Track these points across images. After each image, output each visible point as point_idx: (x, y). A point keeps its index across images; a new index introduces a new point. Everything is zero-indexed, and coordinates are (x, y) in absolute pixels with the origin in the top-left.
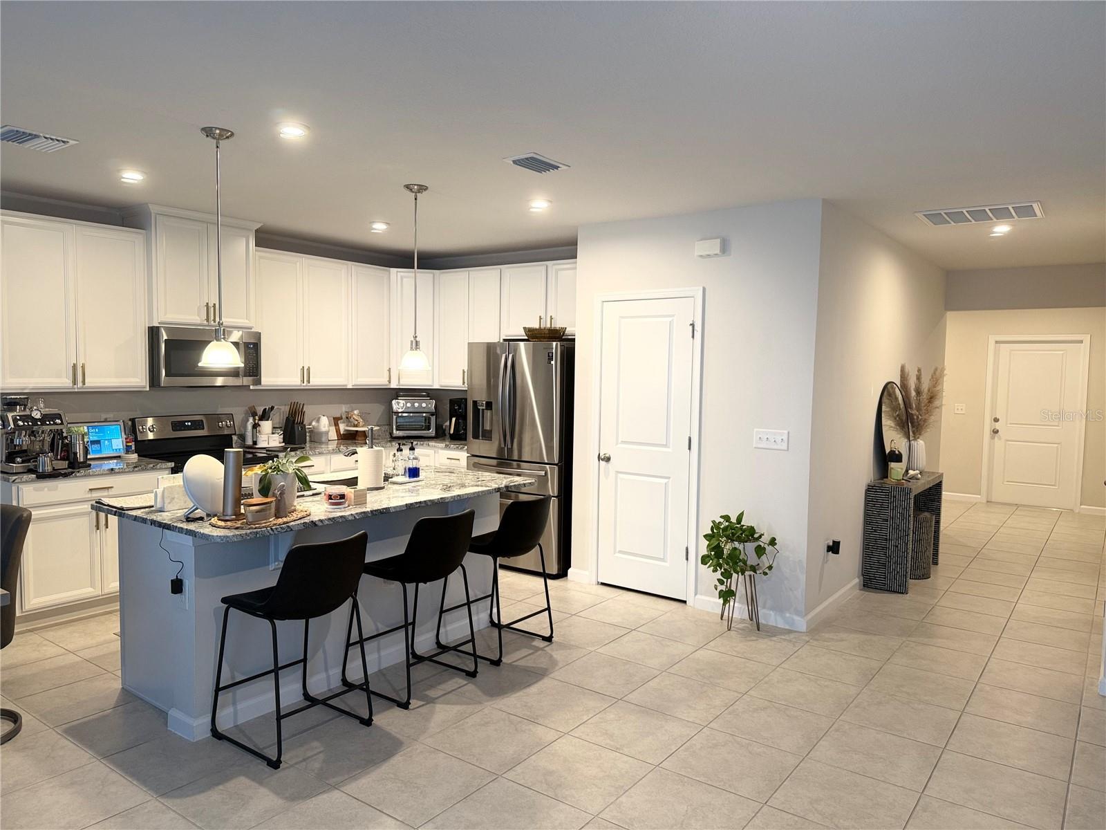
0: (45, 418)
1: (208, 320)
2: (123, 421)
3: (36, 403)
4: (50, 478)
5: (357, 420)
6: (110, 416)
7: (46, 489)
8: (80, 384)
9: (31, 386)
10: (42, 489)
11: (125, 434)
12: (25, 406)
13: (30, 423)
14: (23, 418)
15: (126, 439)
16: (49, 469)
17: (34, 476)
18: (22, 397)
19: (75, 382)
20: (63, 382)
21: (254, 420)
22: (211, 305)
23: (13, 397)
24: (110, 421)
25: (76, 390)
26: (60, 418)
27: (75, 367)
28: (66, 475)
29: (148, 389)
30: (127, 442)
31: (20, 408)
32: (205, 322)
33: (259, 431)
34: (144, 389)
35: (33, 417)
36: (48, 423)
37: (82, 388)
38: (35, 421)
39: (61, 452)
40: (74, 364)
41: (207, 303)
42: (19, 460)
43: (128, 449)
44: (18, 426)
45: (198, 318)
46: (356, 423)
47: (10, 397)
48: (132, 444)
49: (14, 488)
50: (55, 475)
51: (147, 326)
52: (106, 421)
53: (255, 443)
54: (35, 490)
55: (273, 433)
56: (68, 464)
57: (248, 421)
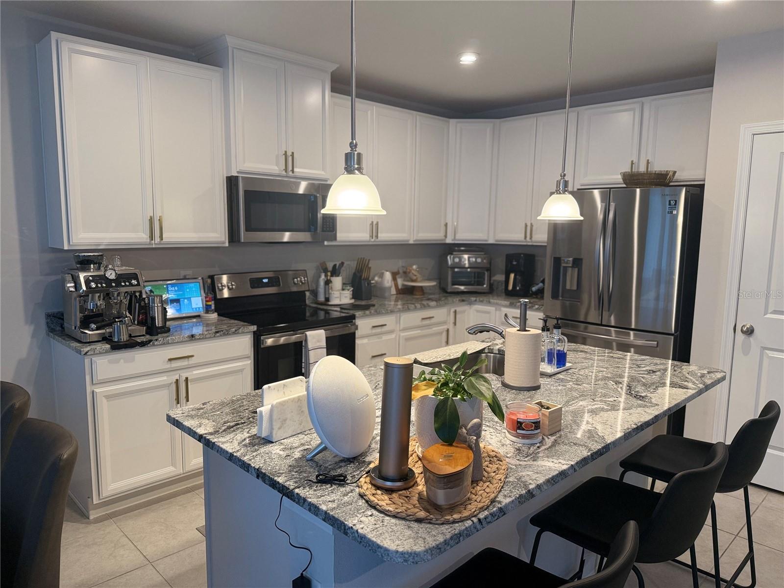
0: (122, 278)
1: (286, 170)
2: (202, 279)
3: (111, 261)
4: (125, 348)
5: (416, 276)
6: (189, 273)
7: (122, 361)
8: (157, 240)
9: (106, 241)
10: (117, 361)
11: (205, 292)
12: (100, 264)
13: (104, 285)
14: (96, 279)
15: (206, 298)
16: (124, 337)
17: (108, 346)
18: (96, 254)
19: (152, 237)
20: (138, 236)
21: (326, 276)
22: (289, 153)
23: (86, 254)
24: (188, 279)
25: (154, 246)
26: (136, 278)
27: (151, 220)
28: (143, 344)
29: (227, 245)
30: (206, 301)
31: (94, 267)
32: (284, 173)
33: (331, 287)
34: (224, 245)
35: (106, 277)
36: (123, 284)
37: (160, 244)
38: (109, 281)
39: (139, 316)
40: (151, 218)
41: (286, 152)
42: (93, 326)
43: (207, 309)
44: (91, 288)
45: (276, 168)
46: (415, 278)
47: (83, 254)
48: (212, 303)
49: (87, 361)
50: (131, 344)
51: (225, 176)
52: (185, 278)
53: (327, 299)
54: (110, 362)
55: (343, 289)
56: (146, 330)
57: (320, 277)
